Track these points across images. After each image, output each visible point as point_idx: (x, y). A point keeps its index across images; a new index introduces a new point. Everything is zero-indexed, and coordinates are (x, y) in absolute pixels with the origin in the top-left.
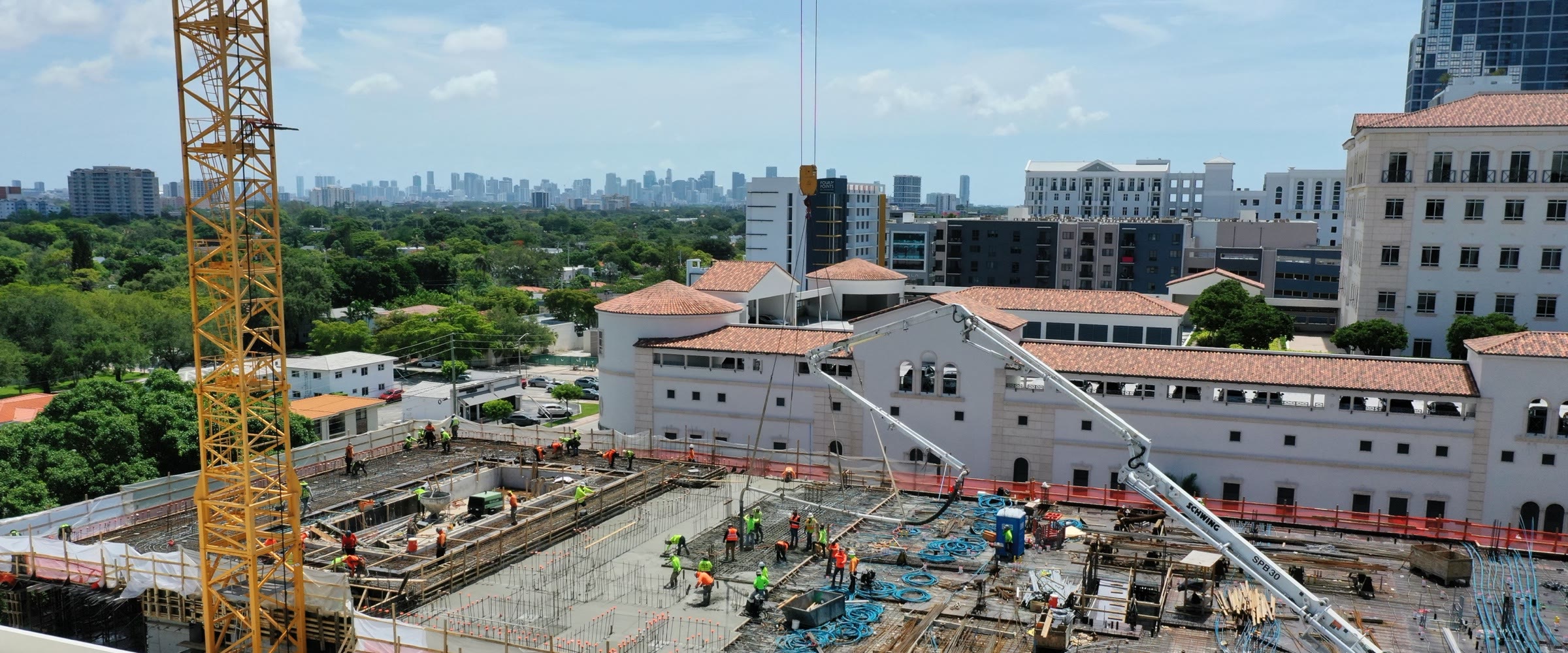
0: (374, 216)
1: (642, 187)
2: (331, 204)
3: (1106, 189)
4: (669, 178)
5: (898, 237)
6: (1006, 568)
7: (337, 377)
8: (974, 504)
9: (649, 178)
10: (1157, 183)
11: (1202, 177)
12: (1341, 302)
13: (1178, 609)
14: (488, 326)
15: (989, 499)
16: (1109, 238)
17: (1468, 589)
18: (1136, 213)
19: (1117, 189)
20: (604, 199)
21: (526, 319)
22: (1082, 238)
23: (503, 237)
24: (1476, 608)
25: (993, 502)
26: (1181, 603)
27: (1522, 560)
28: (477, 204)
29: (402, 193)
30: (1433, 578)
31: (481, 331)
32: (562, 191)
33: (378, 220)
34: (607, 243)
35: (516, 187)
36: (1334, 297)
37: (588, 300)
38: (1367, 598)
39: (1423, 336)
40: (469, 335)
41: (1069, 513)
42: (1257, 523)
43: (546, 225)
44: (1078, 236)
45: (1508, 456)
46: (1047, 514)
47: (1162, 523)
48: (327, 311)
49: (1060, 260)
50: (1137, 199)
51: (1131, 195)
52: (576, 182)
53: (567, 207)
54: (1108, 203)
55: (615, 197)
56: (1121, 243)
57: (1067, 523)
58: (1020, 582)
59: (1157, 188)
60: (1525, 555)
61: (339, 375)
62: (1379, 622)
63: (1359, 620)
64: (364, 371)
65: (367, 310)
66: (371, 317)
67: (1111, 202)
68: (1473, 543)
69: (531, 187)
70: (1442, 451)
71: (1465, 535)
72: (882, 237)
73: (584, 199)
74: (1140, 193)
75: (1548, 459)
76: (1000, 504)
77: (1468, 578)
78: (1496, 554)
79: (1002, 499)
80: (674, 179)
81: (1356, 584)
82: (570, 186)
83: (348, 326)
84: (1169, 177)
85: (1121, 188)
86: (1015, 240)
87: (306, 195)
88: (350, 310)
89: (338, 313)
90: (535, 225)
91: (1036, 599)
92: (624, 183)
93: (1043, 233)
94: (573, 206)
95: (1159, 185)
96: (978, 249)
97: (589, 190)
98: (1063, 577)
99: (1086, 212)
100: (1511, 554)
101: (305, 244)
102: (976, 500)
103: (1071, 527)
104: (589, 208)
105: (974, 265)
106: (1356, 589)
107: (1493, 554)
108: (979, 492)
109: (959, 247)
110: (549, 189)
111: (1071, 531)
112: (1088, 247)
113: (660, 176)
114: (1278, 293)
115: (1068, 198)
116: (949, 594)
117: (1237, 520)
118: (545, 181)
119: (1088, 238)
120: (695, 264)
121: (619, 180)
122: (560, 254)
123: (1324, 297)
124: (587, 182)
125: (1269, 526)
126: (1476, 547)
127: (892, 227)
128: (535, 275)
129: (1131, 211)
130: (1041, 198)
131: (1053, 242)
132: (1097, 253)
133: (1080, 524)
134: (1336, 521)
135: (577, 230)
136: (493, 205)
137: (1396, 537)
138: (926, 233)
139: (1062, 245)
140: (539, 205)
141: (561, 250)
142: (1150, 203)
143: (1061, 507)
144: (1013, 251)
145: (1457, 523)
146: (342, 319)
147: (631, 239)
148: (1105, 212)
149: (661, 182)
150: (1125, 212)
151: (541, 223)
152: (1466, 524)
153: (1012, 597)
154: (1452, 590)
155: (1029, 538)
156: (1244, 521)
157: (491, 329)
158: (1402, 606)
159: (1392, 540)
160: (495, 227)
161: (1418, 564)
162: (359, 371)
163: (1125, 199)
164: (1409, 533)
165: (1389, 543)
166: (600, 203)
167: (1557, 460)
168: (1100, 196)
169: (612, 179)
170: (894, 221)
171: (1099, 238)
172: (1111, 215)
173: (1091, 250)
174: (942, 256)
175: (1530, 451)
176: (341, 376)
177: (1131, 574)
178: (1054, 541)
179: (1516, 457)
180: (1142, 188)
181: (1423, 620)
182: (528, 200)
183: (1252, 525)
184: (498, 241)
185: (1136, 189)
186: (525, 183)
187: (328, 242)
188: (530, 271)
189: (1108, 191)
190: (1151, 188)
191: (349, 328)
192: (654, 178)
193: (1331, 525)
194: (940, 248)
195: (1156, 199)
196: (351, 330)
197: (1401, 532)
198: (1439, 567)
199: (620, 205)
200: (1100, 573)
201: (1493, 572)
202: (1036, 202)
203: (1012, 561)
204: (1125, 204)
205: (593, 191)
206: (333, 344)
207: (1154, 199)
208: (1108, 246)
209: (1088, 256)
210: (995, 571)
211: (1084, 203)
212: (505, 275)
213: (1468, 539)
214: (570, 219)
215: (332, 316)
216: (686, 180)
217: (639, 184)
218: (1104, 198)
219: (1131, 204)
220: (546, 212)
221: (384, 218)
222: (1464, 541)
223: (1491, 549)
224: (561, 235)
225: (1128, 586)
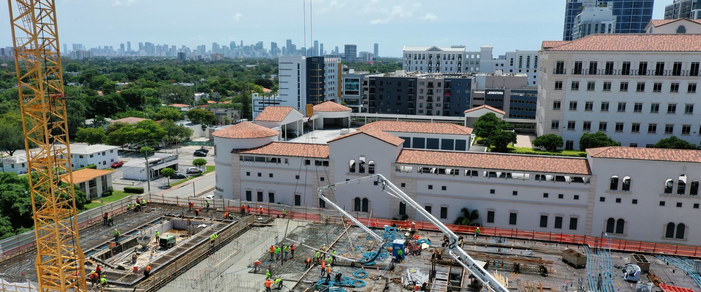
0: (102, 65)
1: (230, 49)
2: (81, 58)
3: (438, 59)
4: (242, 45)
5: (347, 80)
6: (397, 265)
7: (91, 157)
8: (383, 231)
9: (233, 45)
10: (460, 56)
11: (479, 53)
12: (537, 120)
13: (469, 286)
14: (161, 129)
15: (389, 229)
16: (439, 85)
17: (585, 269)
18: (451, 70)
19: (443, 59)
20: (212, 55)
21: (178, 124)
22: (428, 84)
23: (165, 77)
24: (587, 280)
25: (391, 230)
26: (470, 283)
27: (607, 253)
28: (152, 57)
29: (115, 52)
30: (571, 265)
31: (158, 131)
32: (192, 51)
33: (105, 67)
34: (214, 81)
35: (170, 49)
36: (534, 118)
37: (207, 114)
38: (545, 276)
39: (570, 139)
40: (152, 134)
41: (423, 235)
42: (501, 237)
43: (186, 70)
44: (426, 84)
45: (602, 199)
46: (414, 236)
47: (462, 241)
48: (84, 121)
49: (419, 94)
50: (452, 63)
51: (449, 62)
52: (199, 47)
53: (194, 59)
54: (439, 65)
55: (217, 54)
56: (445, 87)
57: (423, 241)
58: (403, 274)
59: (460, 59)
60: (607, 250)
61: (91, 156)
62: (549, 289)
63: (541, 288)
64: (104, 153)
65: (103, 120)
66: (105, 123)
67: (440, 65)
68: (587, 245)
69: (177, 49)
70: (576, 197)
71: (584, 241)
72: (340, 82)
73: (203, 56)
74: (453, 61)
75: (618, 200)
76: (394, 231)
77: (585, 264)
78: (596, 250)
79: (395, 228)
80: (244, 45)
81: (540, 269)
82: (196, 49)
83: (95, 130)
84: (465, 53)
85: (445, 59)
86: (399, 85)
87: (68, 53)
88: (94, 120)
89: (89, 122)
90: (180, 70)
91: (410, 284)
92: (221, 47)
93: (411, 82)
94: (197, 59)
95: (461, 57)
96: (382, 90)
97: (205, 50)
98: (421, 271)
99: (429, 69)
100: (602, 250)
101: (70, 82)
102: (384, 229)
103: (424, 243)
104: (205, 60)
105: (381, 97)
106: (541, 271)
107: (595, 251)
108: (385, 226)
109: (374, 88)
110: (186, 51)
111: (425, 246)
112: (430, 88)
113: (238, 44)
114: (511, 116)
115: (421, 63)
116: (373, 282)
117: (493, 236)
118: (184, 46)
119: (430, 85)
120: (256, 96)
121: (219, 46)
122: (192, 86)
123: (530, 118)
124: (204, 47)
125: (506, 239)
126: (589, 247)
127: (344, 75)
128: (181, 98)
129: (449, 69)
130: (410, 63)
131: (415, 86)
132: (434, 91)
133: (428, 241)
134: (533, 236)
135: (200, 73)
136: (159, 58)
137: (557, 242)
138: (359, 78)
139: (419, 87)
140: (181, 58)
141: (193, 84)
142: (457, 65)
143: (420, 232)
144: (398, 90)
145: (581, 237)
146: (91, 126)
147: (226, 78)
148: (438, 70)
149: (238, 47)
150: (446, 69)
151: (183, 69)
152: (585, 237)
153: (400, 282)
154: (578, 270)
155: (407, 250)
156: (496, 237)
157: (163, 131)
158: (558, 280)
159: (555, 244)
160: (162, 72)
161: (566, 258)
162: (101, 154)
163: (446, 63)
164: (562, 241)
165: (554, 246)
166: (210, 57)
167: (622, 201)
168: (436, 62)
169: (215, 45)
170: (345, 73)
171: (435, 85)
172: (440, 71)
173: (432, 90)
174: (367, 93)
175: (611, 197)
176: (93, 157)
177: (449, 268)
178: (417, 252)
179: (606, 200)
180: (453, 59)
181: (567, 287)
182: (176, 55)
183: (499, 239)
184: (163, 79)
185: (451, 59)
186: (174, 47)
187: (81, 81)
188: (179, 96)
189: (439, 60)
190: (457, 59)
191: (95, 131)
192: (235, 45)
193: (531, 238)
194: (366, 89)
195: (460, 63)
196: (96, 131)
197: (559, 241)
198: (574, 260)
199: (219, 58)
200: (437, 267)
201: (595, 260)
202: (408, 65)
203: (400, 263)
204: (446, 65)
205: (207, 51)
206: (87, 139)
207: (459, 63)
208: (439, 88)
209: (431, 92)
210: (392, 268)
211: (429, 65)
212: (167, 99)
213: (586, 243)
214: (196, 67)
215: (86, 123)
216: (250, 46)
217: (228, 48)
218: (437, 63)
219: (449, 66)
220: (185, 62)
221: (107, 66)
222: (584, 244)
223: (594, 248)
224: (192, 75)
225: (448, 274)
